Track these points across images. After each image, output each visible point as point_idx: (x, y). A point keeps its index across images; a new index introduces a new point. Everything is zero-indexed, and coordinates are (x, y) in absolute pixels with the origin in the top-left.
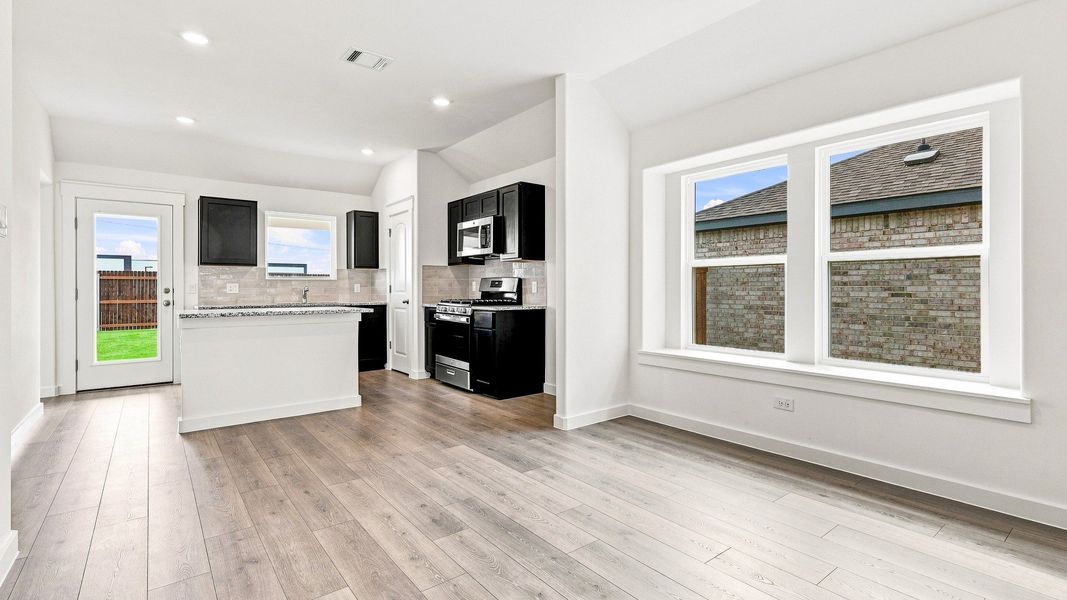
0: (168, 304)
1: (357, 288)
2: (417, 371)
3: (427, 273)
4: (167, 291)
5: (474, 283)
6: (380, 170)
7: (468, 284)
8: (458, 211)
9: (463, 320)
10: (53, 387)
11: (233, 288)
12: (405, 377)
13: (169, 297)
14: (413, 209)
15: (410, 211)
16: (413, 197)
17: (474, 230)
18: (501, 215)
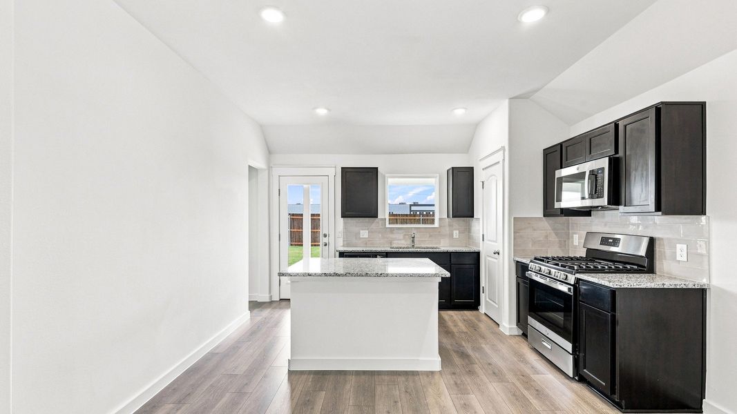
0: (326, 245)
1: (456, 234)
2: (508, 325)
3: (519, 225)
4: (325, 236)
5: (576, 237)
6: (475, 127)
7: (568, 237)
8: (557, 156)
9: (564, 288)
10: (268, 295)
11: (364, 234)
12: (496, 326)
13: (325, 240)
14: (504, 160)
15: (501, 162)
16: (503, 148)
17: (579, 177)
18: (621, 154)
